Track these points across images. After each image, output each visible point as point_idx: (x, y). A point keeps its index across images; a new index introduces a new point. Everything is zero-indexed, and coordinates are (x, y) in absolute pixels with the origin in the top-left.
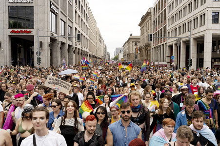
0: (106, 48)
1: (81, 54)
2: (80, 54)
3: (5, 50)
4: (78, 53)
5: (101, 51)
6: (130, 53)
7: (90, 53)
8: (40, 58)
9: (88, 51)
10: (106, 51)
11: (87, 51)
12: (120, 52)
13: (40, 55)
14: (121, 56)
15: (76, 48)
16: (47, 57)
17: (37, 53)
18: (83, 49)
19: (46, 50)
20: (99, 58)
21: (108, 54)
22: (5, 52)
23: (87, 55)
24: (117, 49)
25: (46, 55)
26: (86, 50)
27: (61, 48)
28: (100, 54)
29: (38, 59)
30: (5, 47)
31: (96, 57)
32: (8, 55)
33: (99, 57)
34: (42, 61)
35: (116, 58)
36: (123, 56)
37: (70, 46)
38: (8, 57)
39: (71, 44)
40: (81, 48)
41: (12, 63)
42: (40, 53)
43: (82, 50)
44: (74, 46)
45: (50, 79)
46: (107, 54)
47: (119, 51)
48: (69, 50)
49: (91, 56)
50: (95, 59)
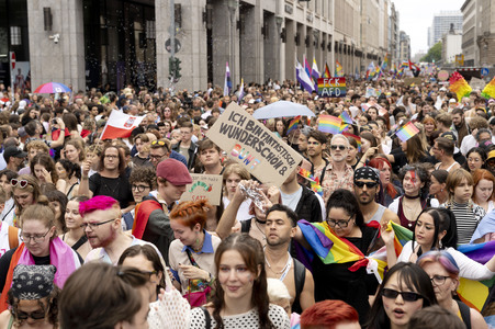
0: (394, 17)
1: (307, 41)
2: (302, 41)
3: (66, 36)
4: (297, 40)
5: (377, 29)
6: (488, 34)
7: (337, 37)
8: (178, 62)
9: (329, 30)
10: (396, 27)
11: (328, 32)
12: (452, 31)
13: (176, 51)
14: (454, 47)
15: (288, 21)
16: (196, 57)
17: (168, 43)
18: (314, 26)
19: (195, 34)
20: (371, 56)
21: (405, 39)
22: (66, 42)
23: (325, 46)
24: (437, 19)
25: (196, 50)
26: (322, 30)
27: (240, 25)
28: (376, 42)
29: (171, 63)
30: (66, 26)
31: (359, 54)
32: (74, 51)
33: (370, 50)
34: (184, 69)
35: (436, 55)
36: (463, 47)
37: (268, 15)
38: (75, 59)
39: (272, 9)
40: (305, 23)
41: (87, 78)
42: (177, 42)
43: (309, 28)
44: (283, 15)
45: (232, 117)
46: (399, 40)
47: (445, 26)
48: (265, 31)
49: (342, 49)
50: (356, 60)
